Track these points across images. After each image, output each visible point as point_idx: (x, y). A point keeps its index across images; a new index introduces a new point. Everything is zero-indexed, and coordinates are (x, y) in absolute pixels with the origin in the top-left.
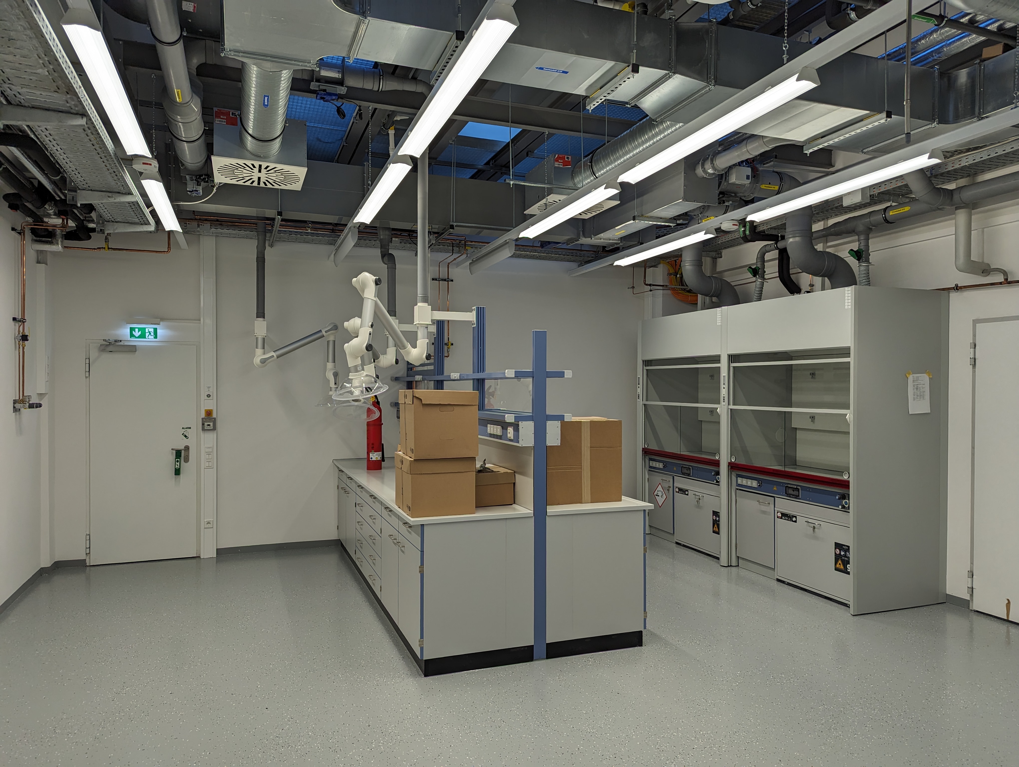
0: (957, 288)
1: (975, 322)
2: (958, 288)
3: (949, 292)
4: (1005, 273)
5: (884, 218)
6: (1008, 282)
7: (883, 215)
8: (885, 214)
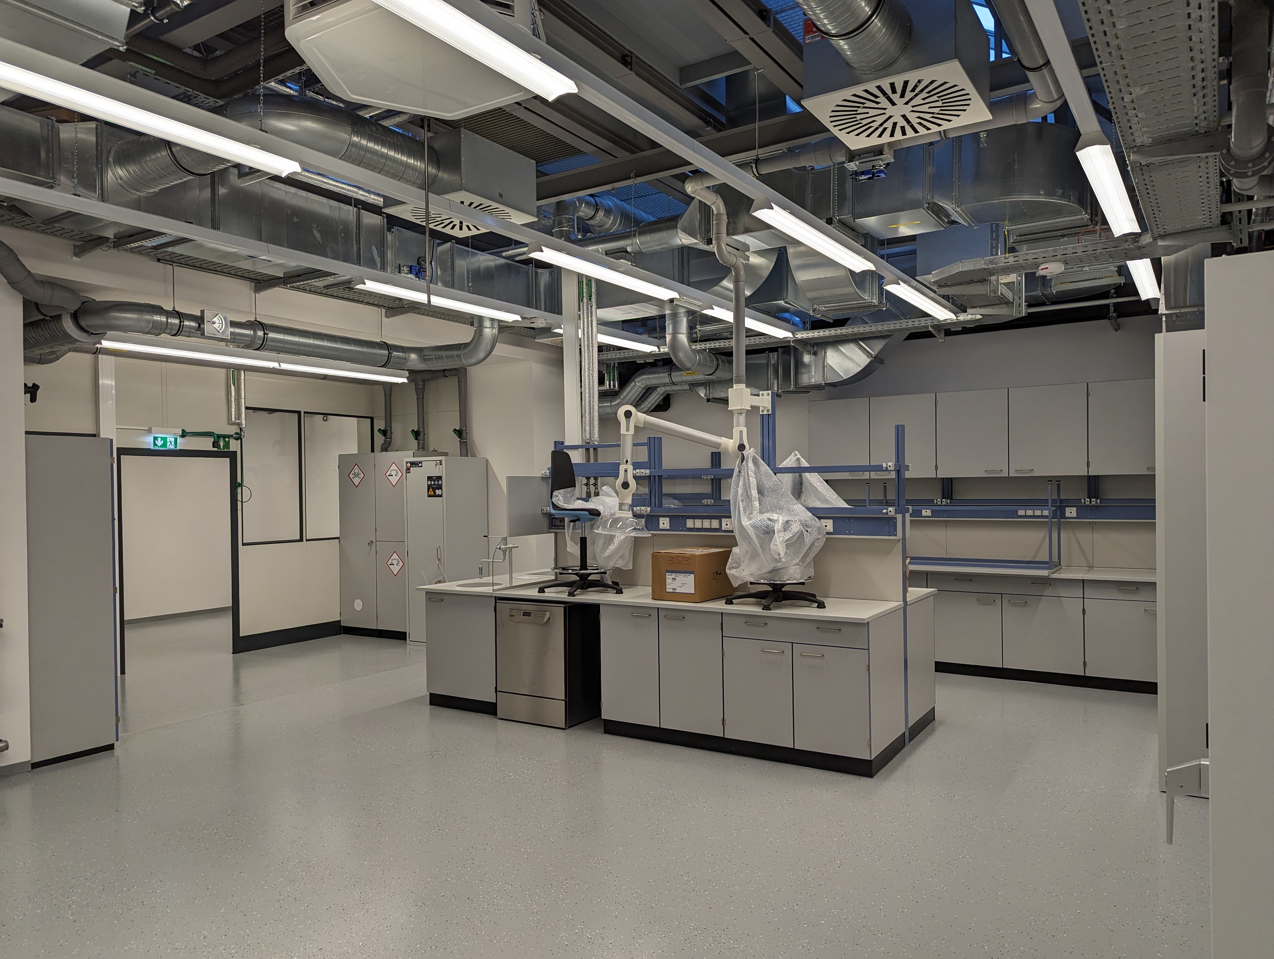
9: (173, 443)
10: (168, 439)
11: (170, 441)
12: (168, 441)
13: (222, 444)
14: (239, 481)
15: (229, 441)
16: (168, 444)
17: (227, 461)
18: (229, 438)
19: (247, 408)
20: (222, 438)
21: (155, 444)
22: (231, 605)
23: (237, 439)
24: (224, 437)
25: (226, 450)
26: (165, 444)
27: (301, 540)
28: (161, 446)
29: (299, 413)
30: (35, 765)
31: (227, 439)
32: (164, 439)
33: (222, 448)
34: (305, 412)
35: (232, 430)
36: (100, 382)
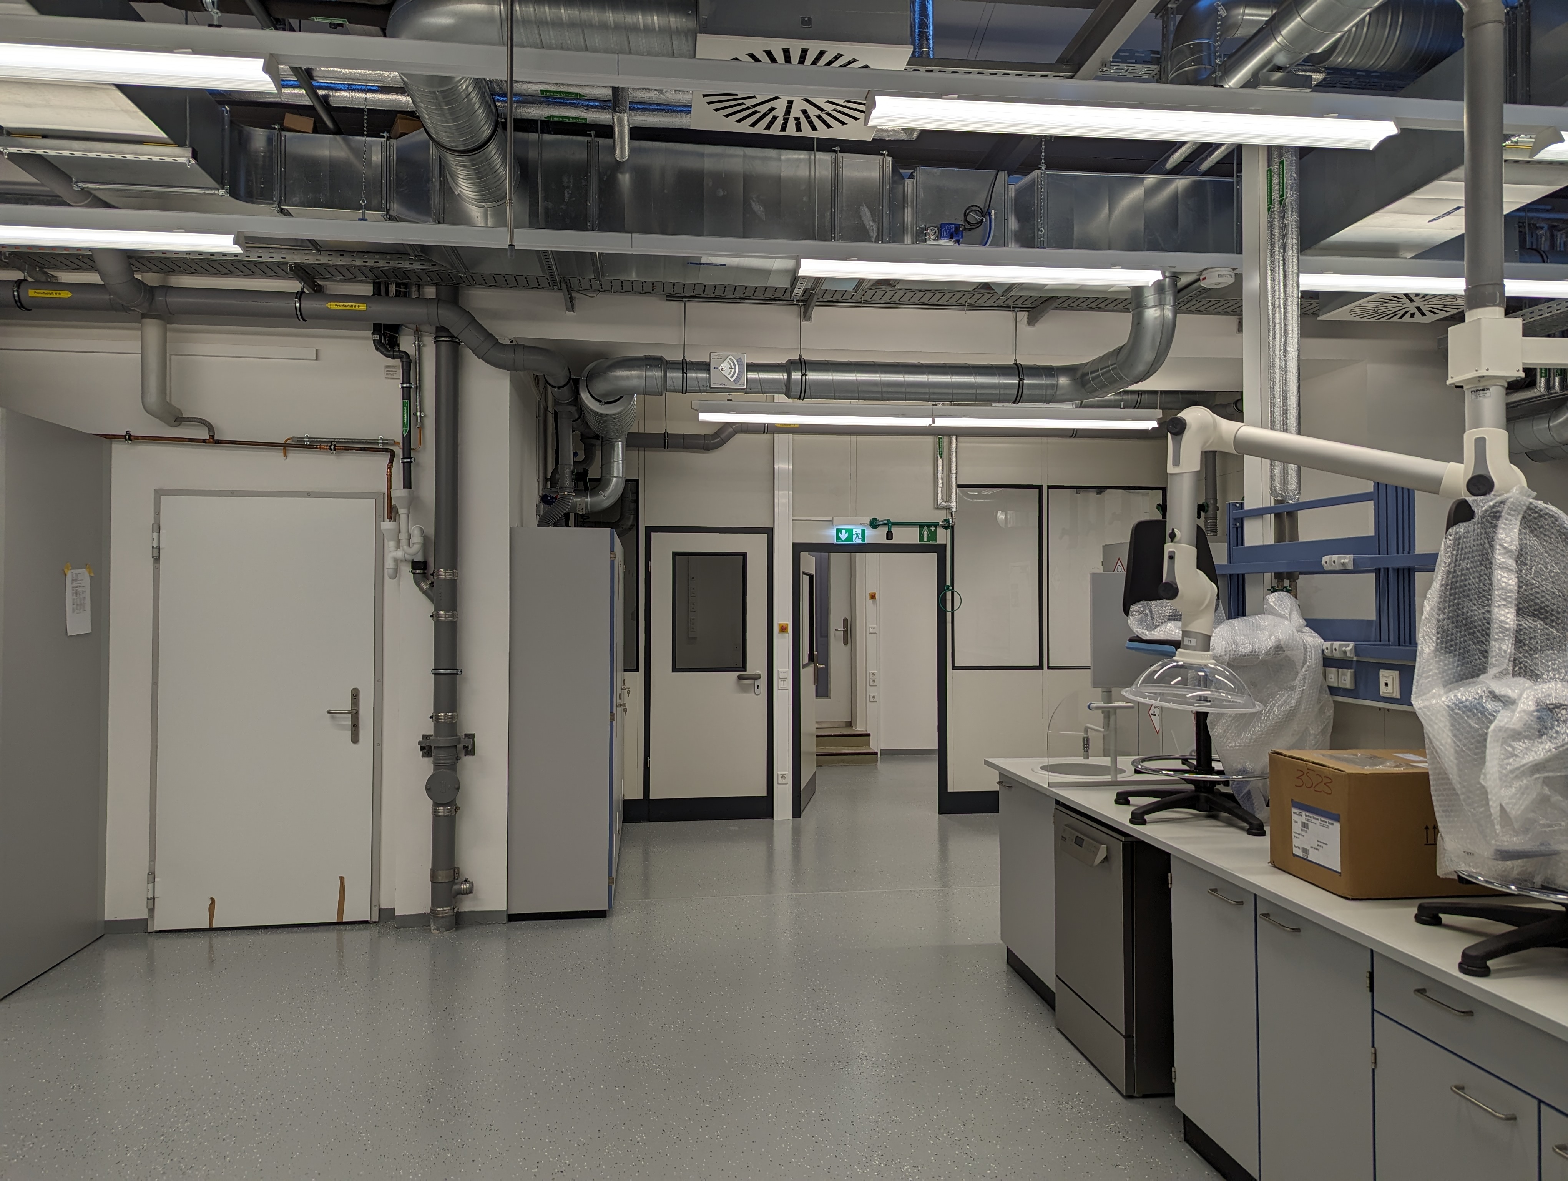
0: (129, 437)
1: (159, 493)
2: (132, 438)
3: (111, 441)
4: (210, 427)
5: (17, 298)
6: (214, 441)
7: (14, 291)
8: (18, 292)
9: (860, 536)
10: (854, 531)
11: (857, 534)
12: (854, 533)
13: (925, 535)
14: (948, 583)
15: (935, 530)
16: (854, 537)
17: (934, 556)
18: (935, 526)
19: (959, 486)
20: (926, 528)
21: (838, 538)
22: (937, 747)
23: (946, 528)
24: (929, 525)
25: (931, 543)
26: (850, 538)
27: (1041, 667)
28: (846, 540)
29: (1040, 488)
30: (512, 918)
31: (933, 529)
32: (849, 531)
33: (925, 540)
34: (1049, 487)
35: (940, 516)
36: (776, 467)
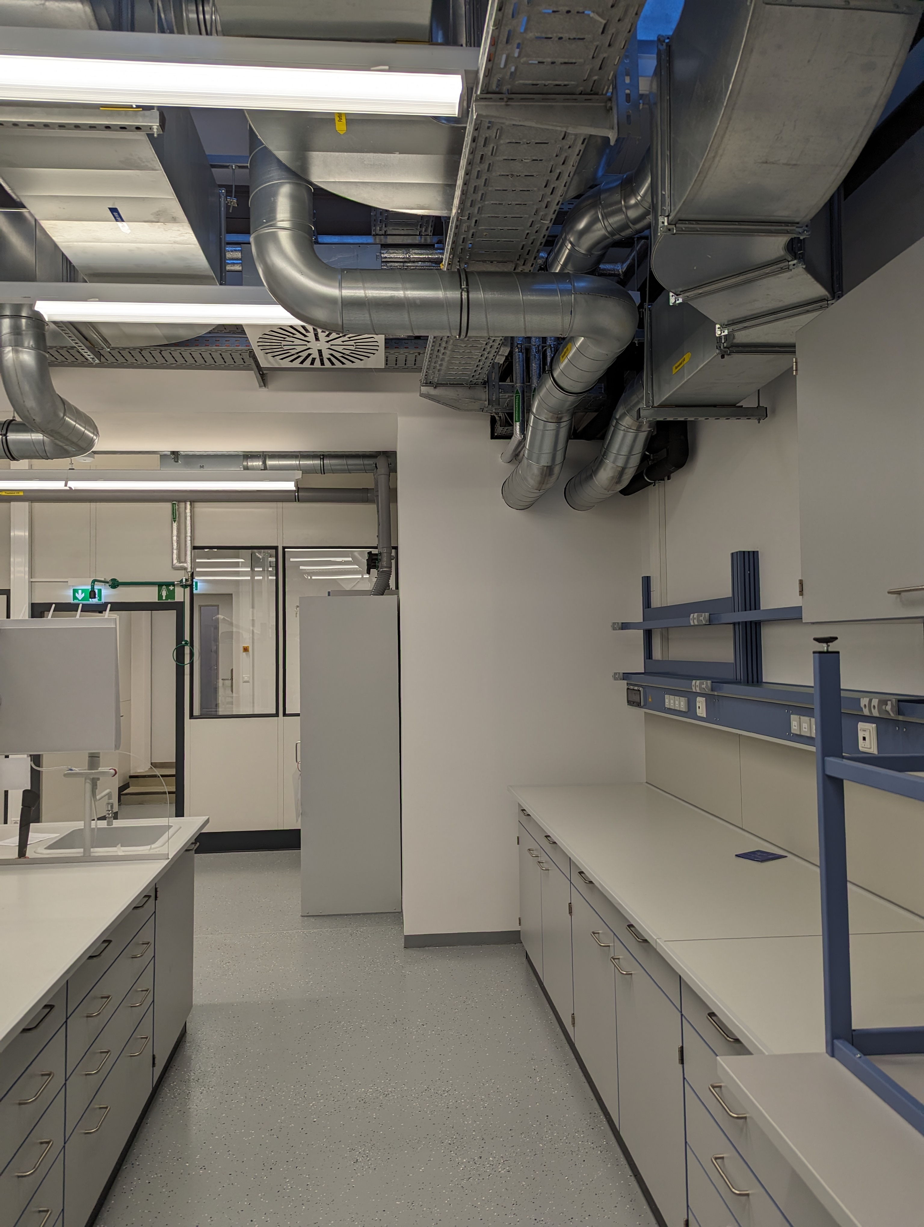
14: (187, 638)
15: (174, 589)
18: (174, 586)
19: (194, 548)
20: (164, 587)
21: (75, 598)
24: (168, 584)
26: (87, 598)
27: (277, 714)
28: (83, 600)
29: (275, 548)
32: (85, 591)
33: (164, 598)
35: (177, 576)
36: (12, 534)
